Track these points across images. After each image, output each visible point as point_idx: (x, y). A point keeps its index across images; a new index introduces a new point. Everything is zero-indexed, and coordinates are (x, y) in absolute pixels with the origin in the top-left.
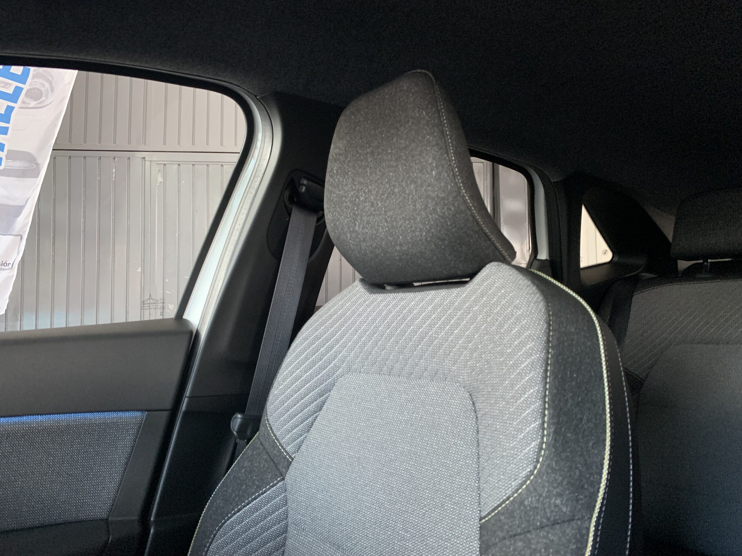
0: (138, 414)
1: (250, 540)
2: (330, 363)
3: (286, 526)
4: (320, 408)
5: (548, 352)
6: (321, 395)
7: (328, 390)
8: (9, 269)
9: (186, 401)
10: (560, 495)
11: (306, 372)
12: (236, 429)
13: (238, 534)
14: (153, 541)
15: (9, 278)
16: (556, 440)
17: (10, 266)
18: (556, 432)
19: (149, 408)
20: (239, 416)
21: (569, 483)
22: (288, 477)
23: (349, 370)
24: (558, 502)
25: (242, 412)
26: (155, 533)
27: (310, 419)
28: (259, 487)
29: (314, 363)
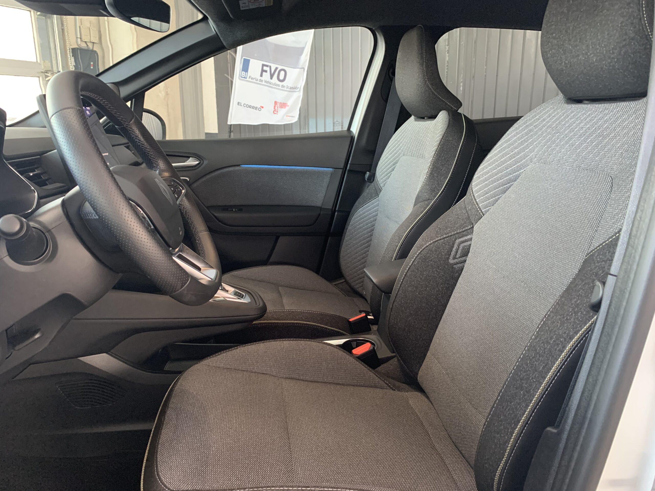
0: (331, 169)
1: (365, 217)
2: (398, 151)
3: (378, 213)
4: (393, 170)
5: (438, 147)
6: (394, 165)
7: (396, 163)
8: (298, 91)
9: (349, 165)
10: (427, 192)
11: (390, 155)
12: (367, 178)
13: (361, 215)
14: (336, 218)
15: (299, 97)
16: (430, 176)
17: (299, 90)
18: (431, 173)
19: (335, 167)
20: (368, 173)
21: (430, 189)
22: (380, 196)
23: (404, 155)
24: (426, 194)
25: (369, 171)
26: (337, 215)
27: (389, 174)
28: (370, 199)
29: (393, 151)
